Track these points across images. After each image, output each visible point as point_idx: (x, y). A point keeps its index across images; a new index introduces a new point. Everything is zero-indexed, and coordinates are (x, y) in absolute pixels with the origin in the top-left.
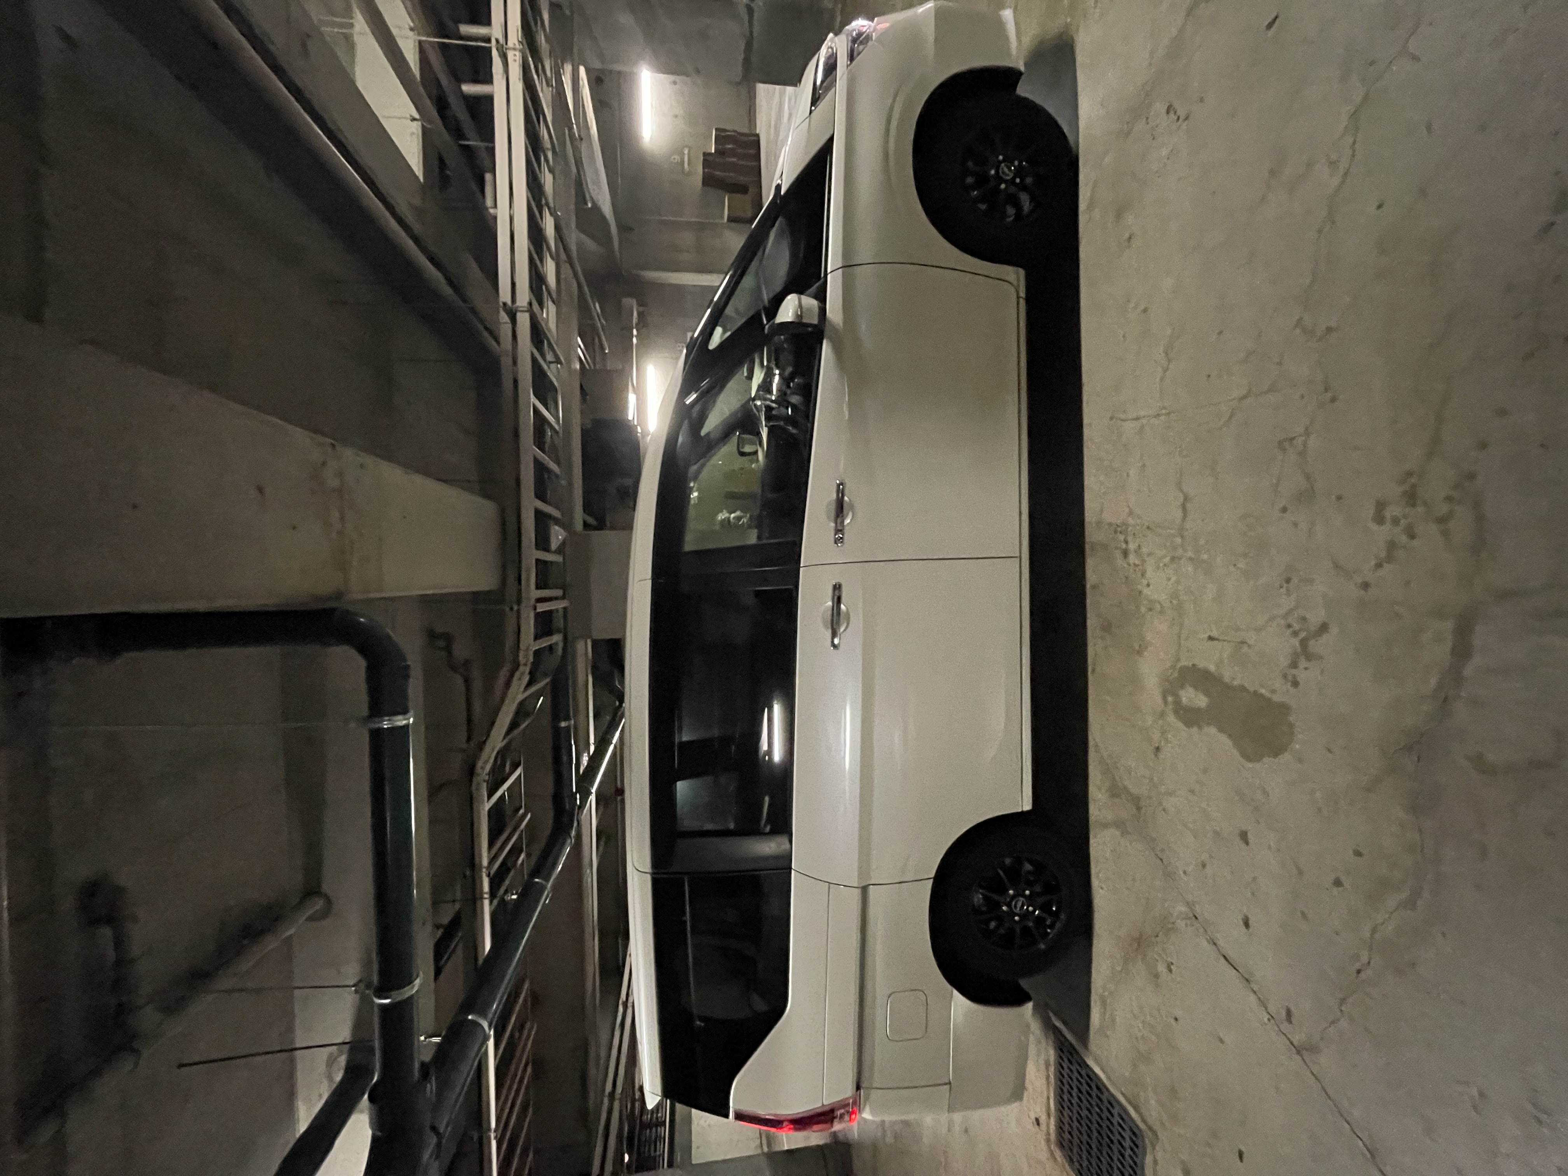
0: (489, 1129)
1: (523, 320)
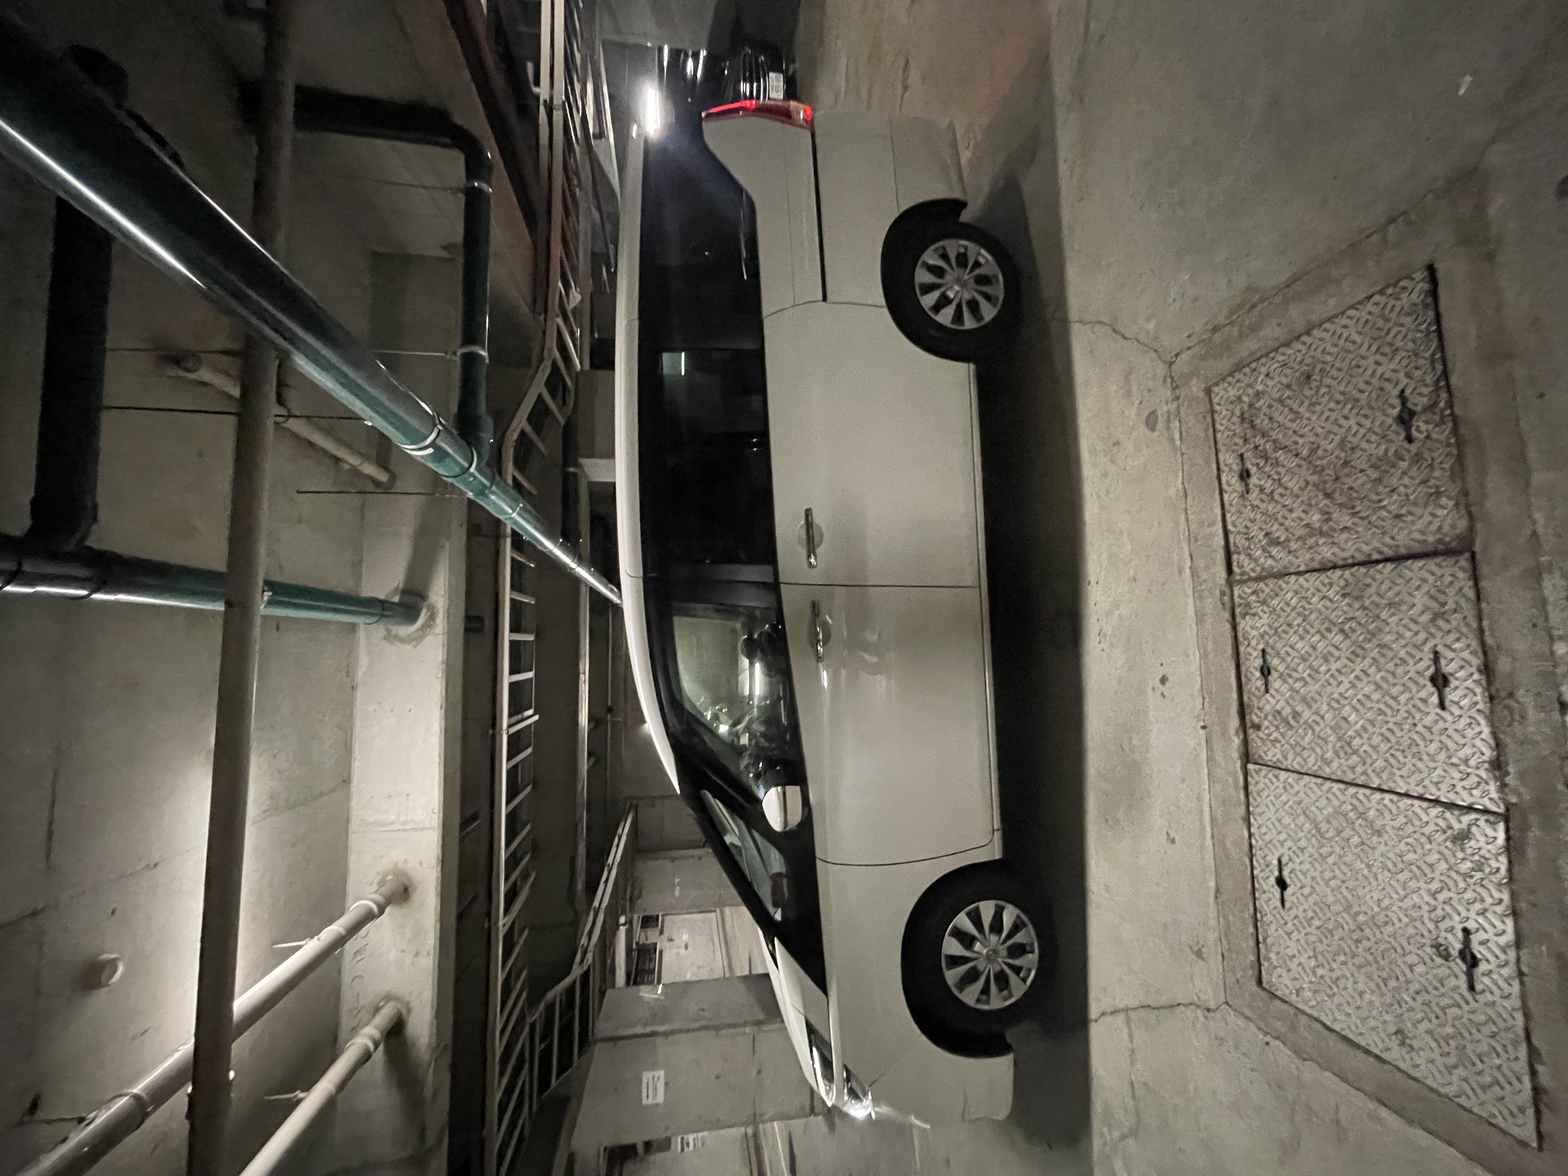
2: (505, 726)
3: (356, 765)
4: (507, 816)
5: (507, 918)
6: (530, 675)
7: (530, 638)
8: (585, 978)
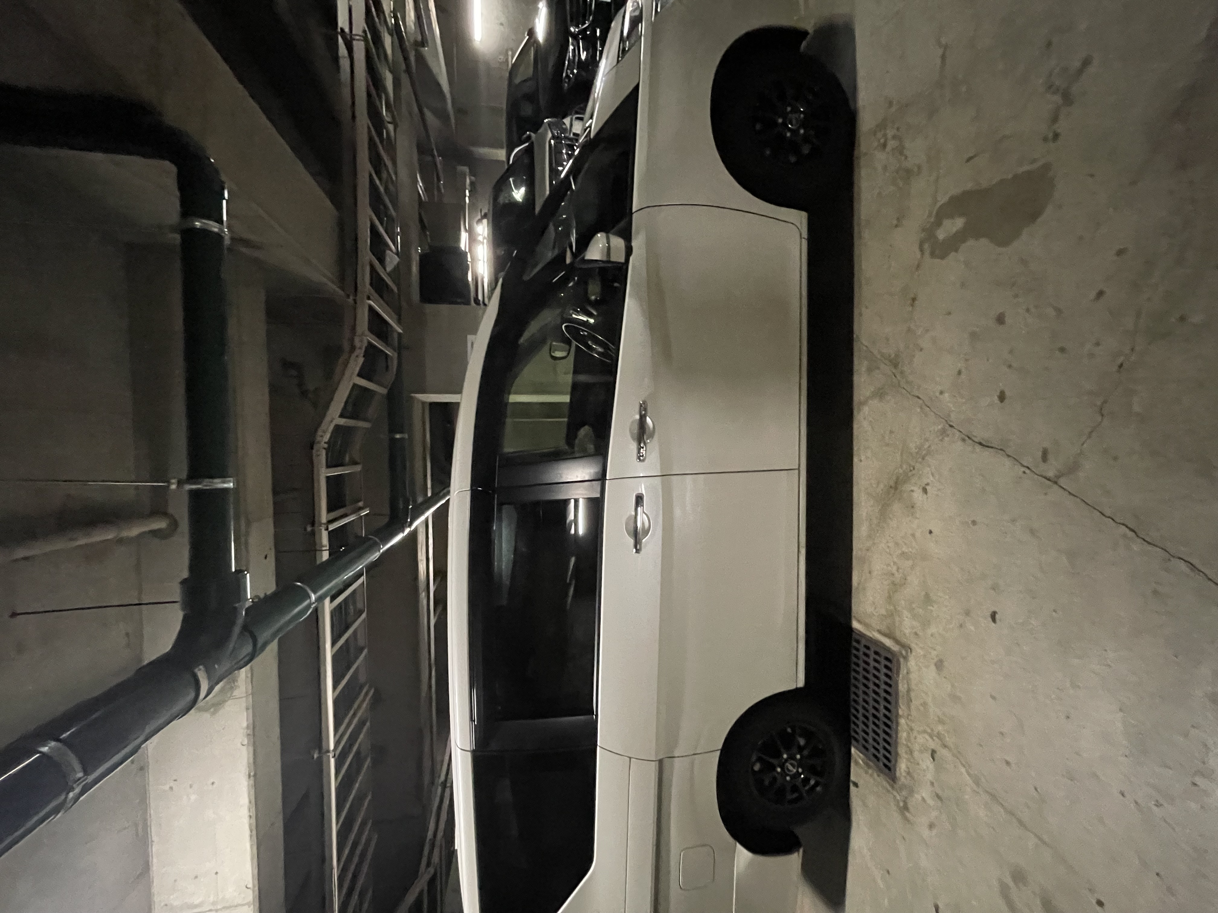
2: (332, 747)
3: (155, 849)
7: (363, 617)
8: (432, 882)
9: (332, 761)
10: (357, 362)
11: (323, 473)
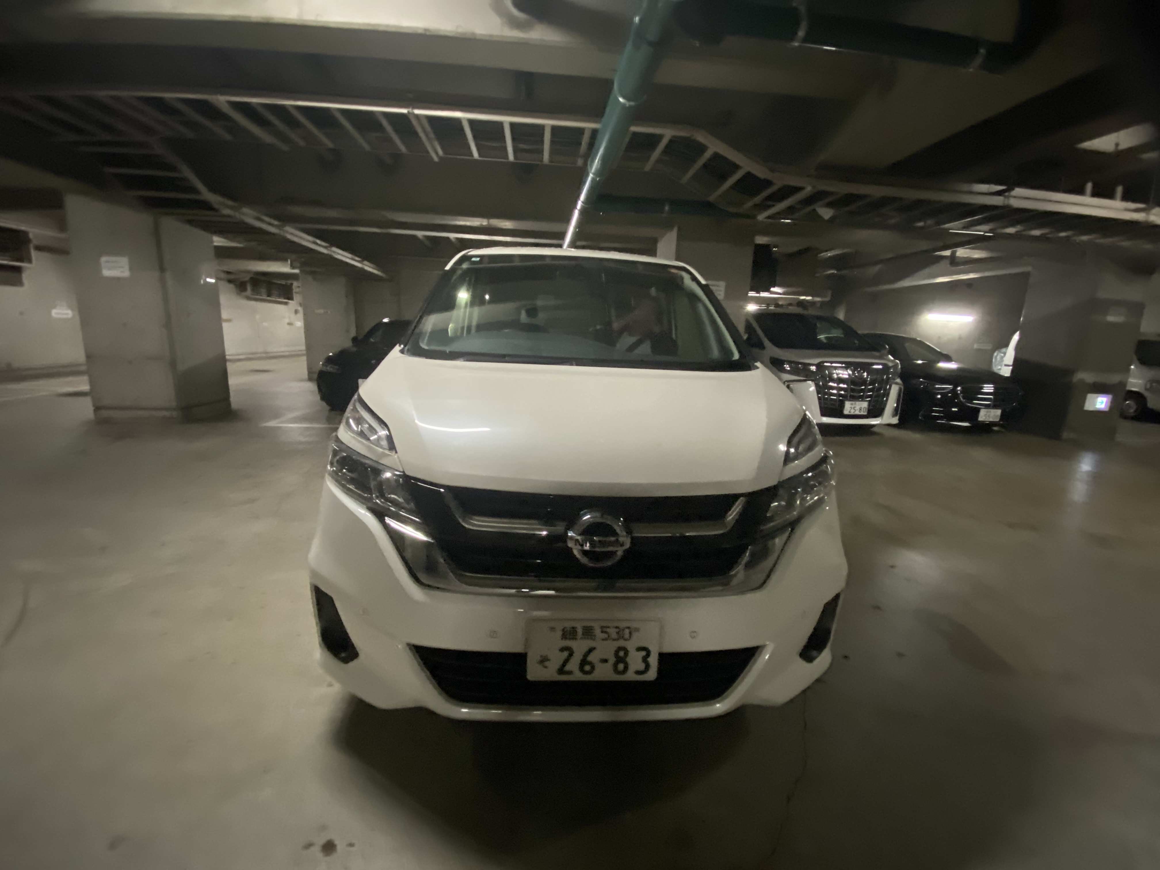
0: (414, 107)
1: (998, 201)
2: (417, 112)
4: (328, 109)
5: (226, 105)
6: (476, 154)
7: (511, 157)
8: (207, 206)
9: (404, 111)
10: (760, 171)
11: (667, 133)
